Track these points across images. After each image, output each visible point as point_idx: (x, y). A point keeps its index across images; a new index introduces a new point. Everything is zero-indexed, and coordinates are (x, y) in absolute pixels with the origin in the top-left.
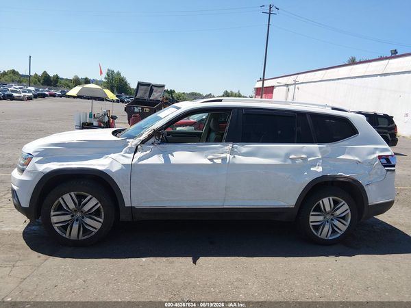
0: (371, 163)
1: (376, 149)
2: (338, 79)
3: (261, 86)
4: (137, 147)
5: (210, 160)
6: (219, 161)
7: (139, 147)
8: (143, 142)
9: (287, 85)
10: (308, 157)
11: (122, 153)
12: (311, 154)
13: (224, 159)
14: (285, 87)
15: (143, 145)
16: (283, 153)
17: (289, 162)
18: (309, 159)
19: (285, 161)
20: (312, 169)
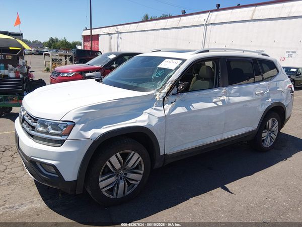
2: (148, 31)
3: (90, 34)
4: (164, 99)
5: (215, 103)
6: (220, 103)
7: (165, 99)
8: (168, 94)
9: (109, 34)
11: (154, 107)
13: (223, 101)
14: (108, 36)
15: (169, 97)
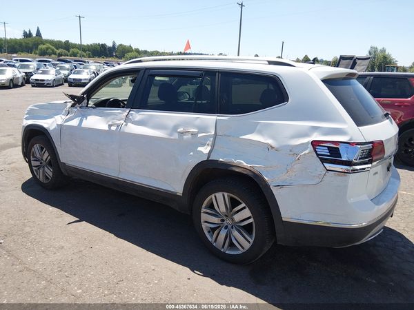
0: (294, 151)
1: (315, 129)
10: (198, 133)
12: (203, 129)
16: (171, 124)
17: (176, 136)
18: (199, 135)
19: (171, 135)
20: (200, 149)
